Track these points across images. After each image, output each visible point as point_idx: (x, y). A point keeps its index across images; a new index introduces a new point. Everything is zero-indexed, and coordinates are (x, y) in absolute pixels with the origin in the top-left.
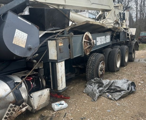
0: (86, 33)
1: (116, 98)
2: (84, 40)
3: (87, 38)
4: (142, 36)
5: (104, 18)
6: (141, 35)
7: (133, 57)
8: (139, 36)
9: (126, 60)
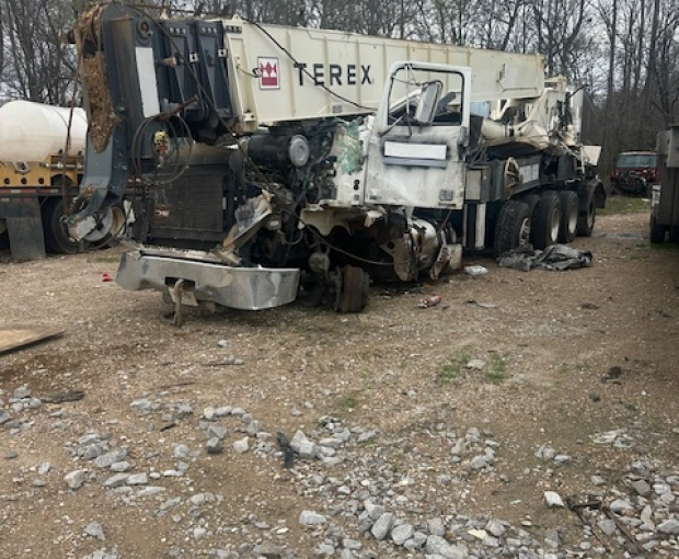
0: (510, 159)
1: (561, 268)
2: (507, 172)
3: (512, 168)
4: (624, 169)
5: (522, 118)
6: (620, 165)
7: (590, 225)
8: (615, 168)
9: (572, 227)
